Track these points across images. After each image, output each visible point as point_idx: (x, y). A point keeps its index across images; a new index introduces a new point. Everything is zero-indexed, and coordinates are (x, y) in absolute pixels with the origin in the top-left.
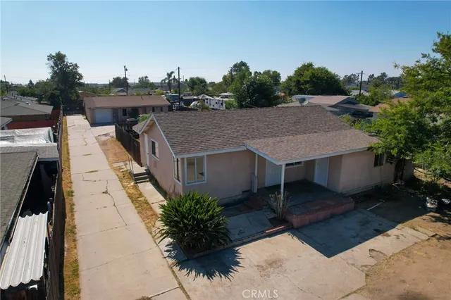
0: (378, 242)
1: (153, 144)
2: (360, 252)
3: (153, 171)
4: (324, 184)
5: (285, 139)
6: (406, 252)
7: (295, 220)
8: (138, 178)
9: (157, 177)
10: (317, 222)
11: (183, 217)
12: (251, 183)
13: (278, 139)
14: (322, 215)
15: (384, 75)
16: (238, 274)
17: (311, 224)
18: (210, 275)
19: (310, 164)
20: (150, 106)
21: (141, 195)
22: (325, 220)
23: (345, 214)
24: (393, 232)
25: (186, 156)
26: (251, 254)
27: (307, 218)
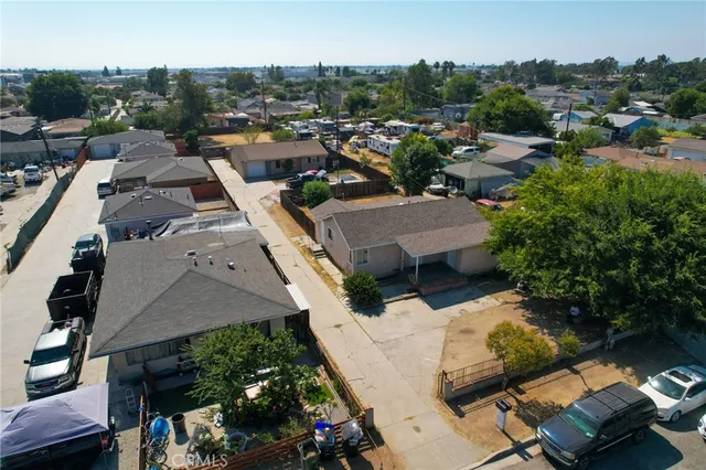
0: (469, 306)
1: (330, 231)
2: (454, 310)
3: (328, 250)
4: (452, 265)
5: (424, 234)
6: (481, 312)
7: (423, 291)
8: (317, 254)
9: (332, 255)
10: (438, 292)
11: (356, 287)
12: (400, 264)
13: (419, 234)
14: (442, 287)
15: (663, 58)
16: (384, 316)
17: (433, 293)
18: (370, 316)
19: (444, 254)
20: (305, 157)
21: (322, 269)
22: (445, 291)
23: (459, 288)
24: (482, 300)
25: (357, 249)
26: (393, 308)
27: (432, 290)
